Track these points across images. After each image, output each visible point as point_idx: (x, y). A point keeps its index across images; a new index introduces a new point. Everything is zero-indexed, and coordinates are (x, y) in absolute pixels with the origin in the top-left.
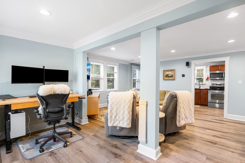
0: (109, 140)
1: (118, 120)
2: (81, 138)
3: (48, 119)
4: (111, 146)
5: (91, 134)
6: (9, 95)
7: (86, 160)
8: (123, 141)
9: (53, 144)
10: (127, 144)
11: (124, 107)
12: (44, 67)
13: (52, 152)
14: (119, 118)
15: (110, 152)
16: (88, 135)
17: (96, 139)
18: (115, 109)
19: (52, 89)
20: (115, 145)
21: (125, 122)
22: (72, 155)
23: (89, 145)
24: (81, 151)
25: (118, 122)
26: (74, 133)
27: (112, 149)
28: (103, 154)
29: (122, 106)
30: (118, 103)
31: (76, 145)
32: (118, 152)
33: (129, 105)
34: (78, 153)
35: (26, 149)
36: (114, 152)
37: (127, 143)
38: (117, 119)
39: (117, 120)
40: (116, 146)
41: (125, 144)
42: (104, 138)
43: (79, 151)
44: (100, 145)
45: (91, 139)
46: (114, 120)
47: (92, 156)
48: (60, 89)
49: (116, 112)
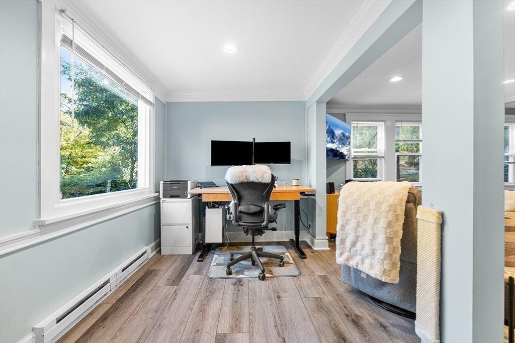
0: (350, 298)
1: (360, 255)
2: (295, 274)
3: (240, 223)
4: (343, 314)
5: (319, 273)
6: (213, 183)
7: (275, 317)
8: (384, 317)
9: (248, 268)
10: (391, 329)
11: (376, 221)
12: (254, 139)
13: (240, 281)
14: (363, 248)
15: (333, 326)
16: (313, 272)
17: (322, 286)
18: (353, 224)
19: (242, 173)
20: (356, 316)
21: (375, 263)
22: (262, 297)
23: (300, 293)
24: (279, 297)
25: (358, 258)
26: (290, 262)
27: (341, 322)
28: (315, 323)
29: (371, 219)
30: (360, 210)
31: (279, 283)
32: (352, 334)
33: (389, 219)
34: (273, 298)
35: (217, 263)
36: (343, 330)
37: (394, 325)
38: (357, 250)
39: (358, 252)
40: (356, 320)
41: (384, 327)
42: (341, 290)
43: (276, 296)
44: (321, 301)
45: (311, 282)
46: (350, 251)
47: (290, 315)
48: (255, 174)
49: (356, 232)
